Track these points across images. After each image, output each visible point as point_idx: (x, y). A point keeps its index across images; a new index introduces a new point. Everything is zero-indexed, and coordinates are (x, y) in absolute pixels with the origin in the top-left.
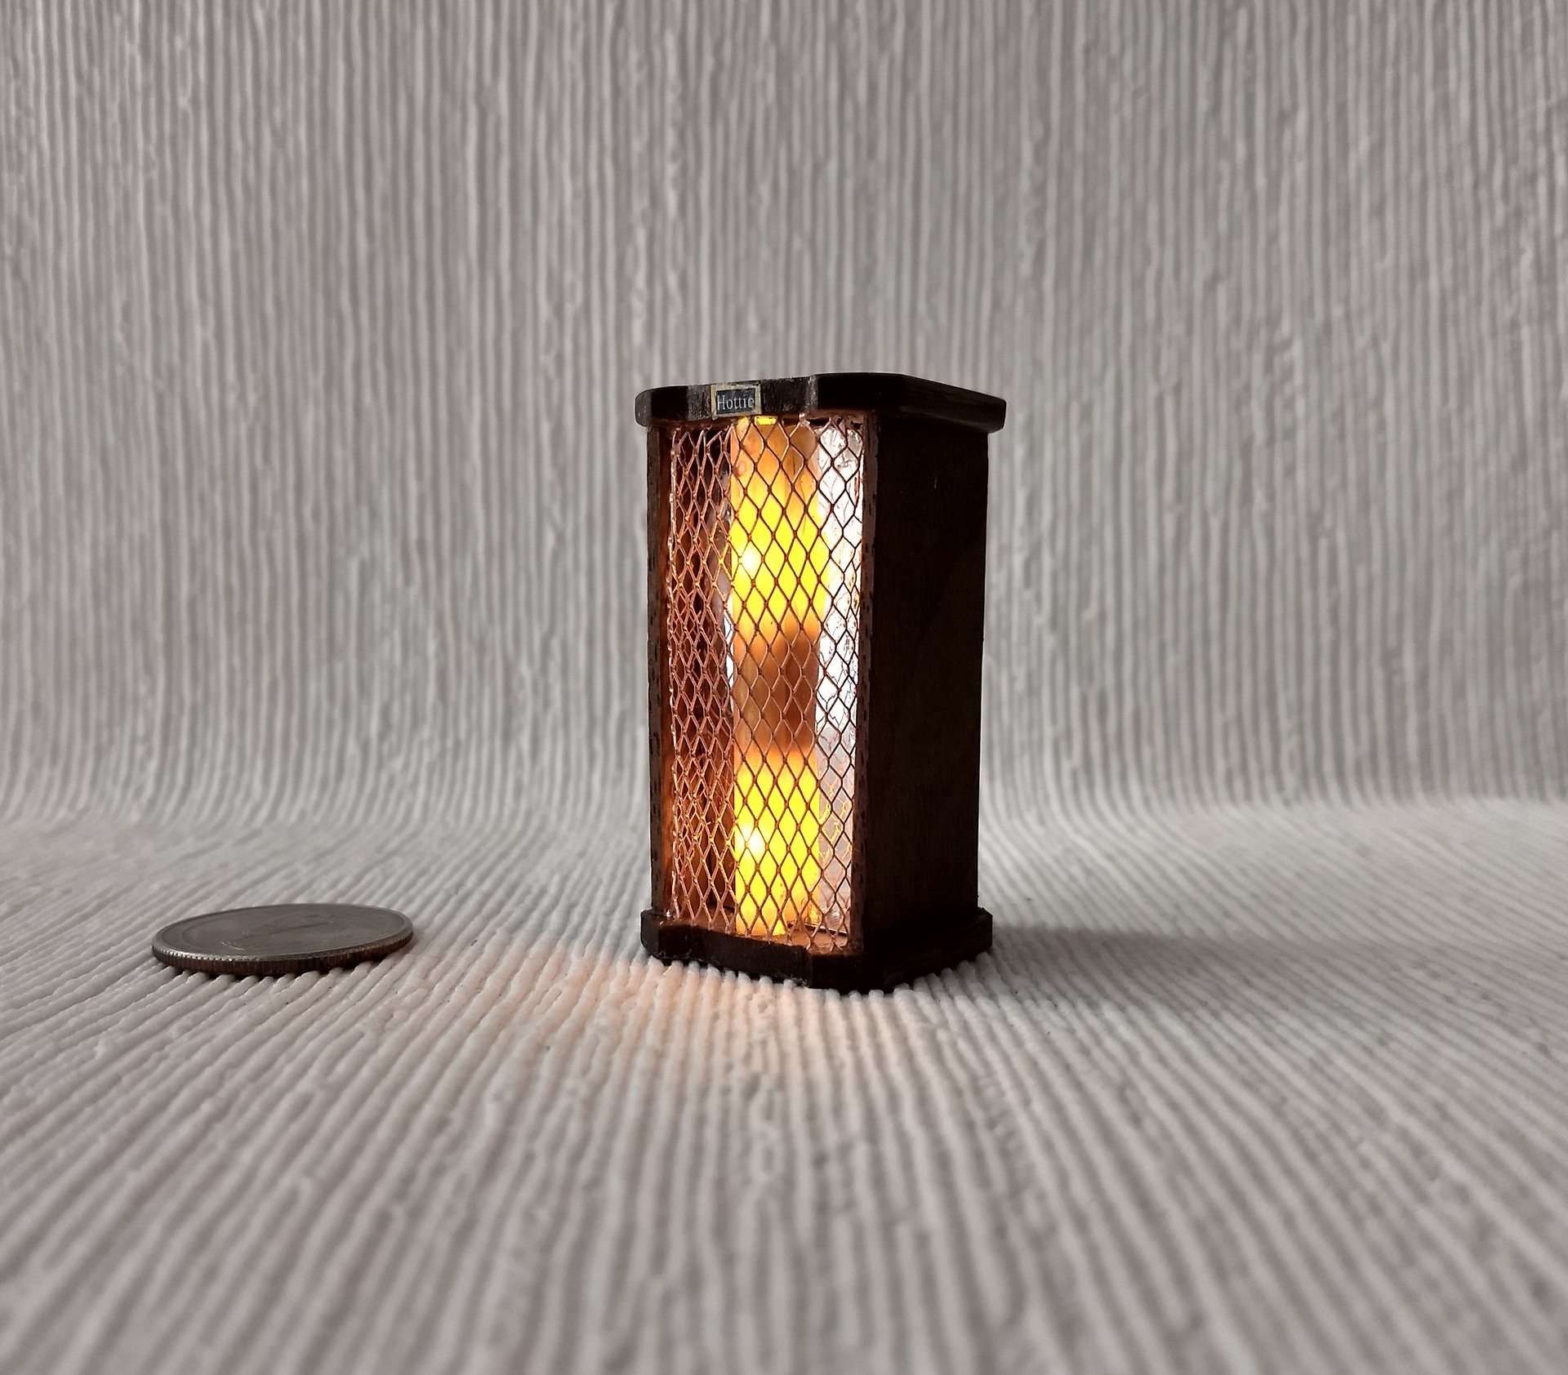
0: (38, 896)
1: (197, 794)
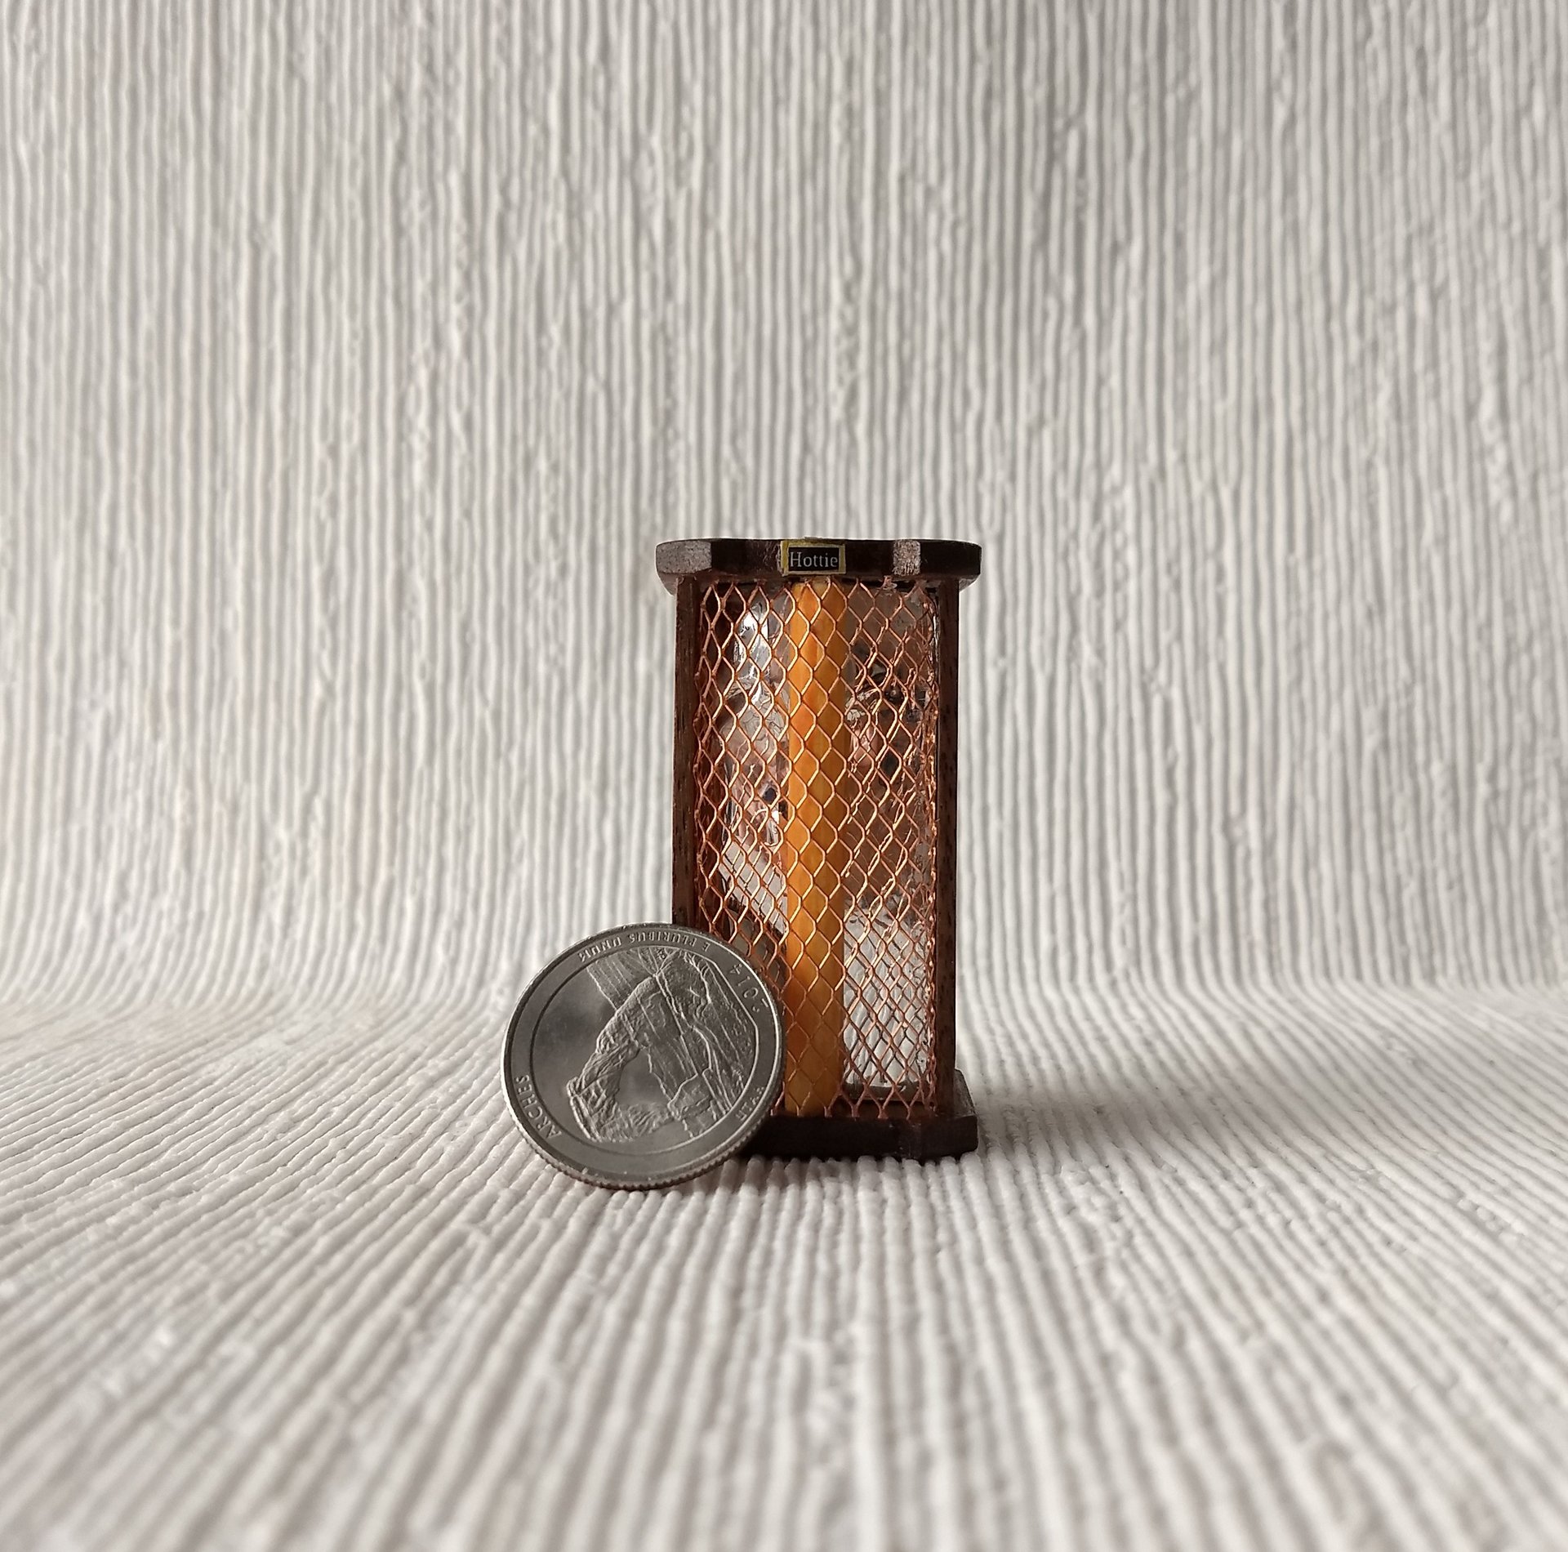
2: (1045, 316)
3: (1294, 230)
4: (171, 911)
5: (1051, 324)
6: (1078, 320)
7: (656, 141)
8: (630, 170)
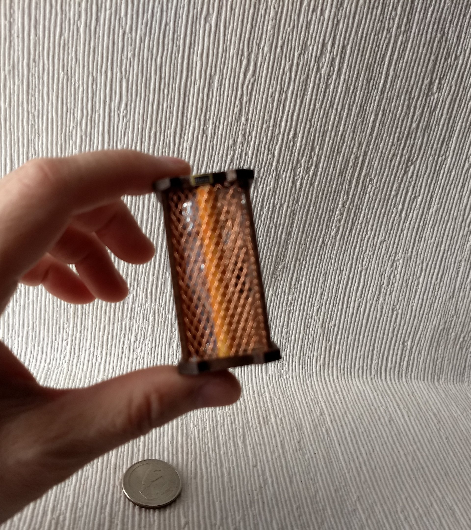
5: (393, 215)
6: (400, 215)
7: (303, 161)
8: (294, 169)
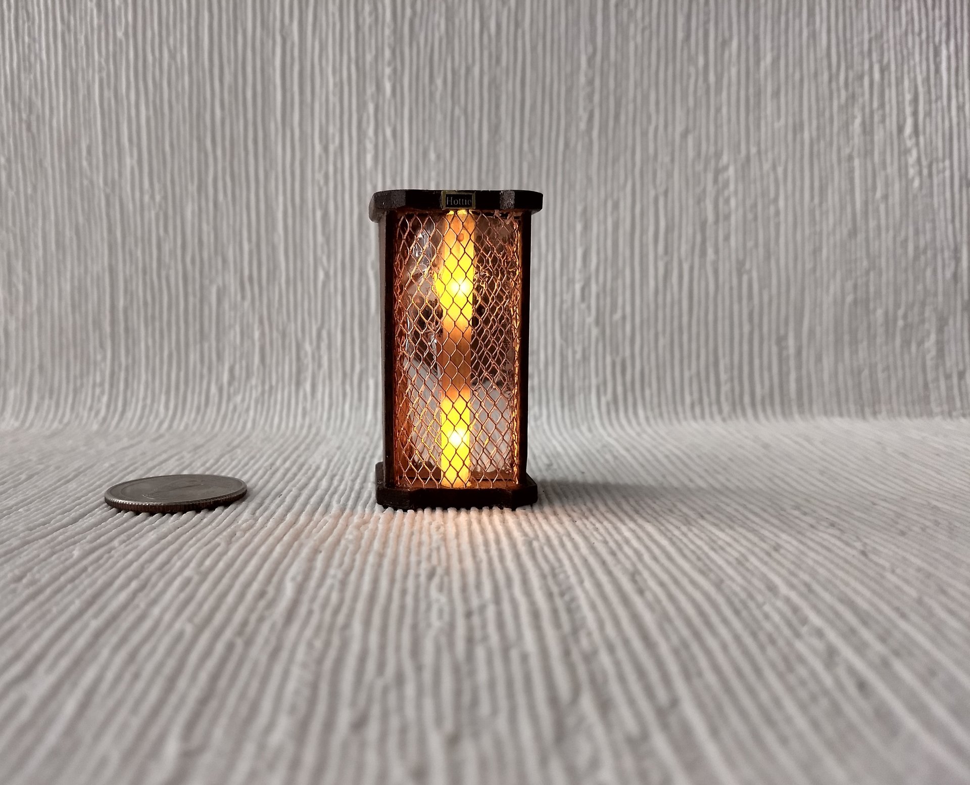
0: (42, 470)
1: (129, 415)
2: (689, 76)
3: (813, 36)
4: (256, 386)
6: (706, 79)
